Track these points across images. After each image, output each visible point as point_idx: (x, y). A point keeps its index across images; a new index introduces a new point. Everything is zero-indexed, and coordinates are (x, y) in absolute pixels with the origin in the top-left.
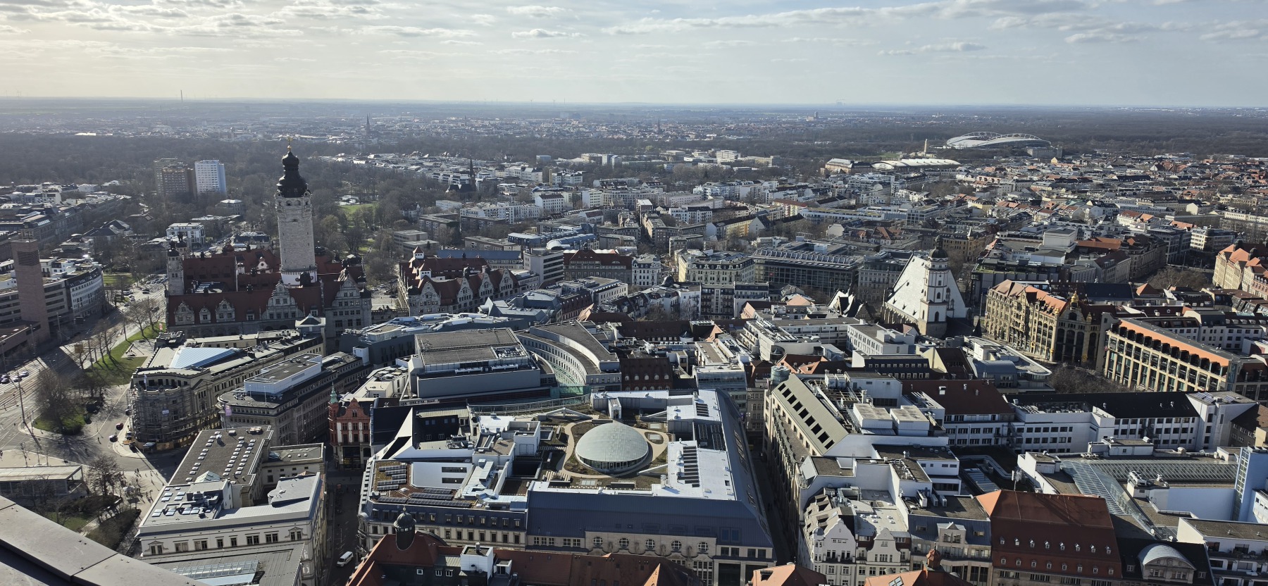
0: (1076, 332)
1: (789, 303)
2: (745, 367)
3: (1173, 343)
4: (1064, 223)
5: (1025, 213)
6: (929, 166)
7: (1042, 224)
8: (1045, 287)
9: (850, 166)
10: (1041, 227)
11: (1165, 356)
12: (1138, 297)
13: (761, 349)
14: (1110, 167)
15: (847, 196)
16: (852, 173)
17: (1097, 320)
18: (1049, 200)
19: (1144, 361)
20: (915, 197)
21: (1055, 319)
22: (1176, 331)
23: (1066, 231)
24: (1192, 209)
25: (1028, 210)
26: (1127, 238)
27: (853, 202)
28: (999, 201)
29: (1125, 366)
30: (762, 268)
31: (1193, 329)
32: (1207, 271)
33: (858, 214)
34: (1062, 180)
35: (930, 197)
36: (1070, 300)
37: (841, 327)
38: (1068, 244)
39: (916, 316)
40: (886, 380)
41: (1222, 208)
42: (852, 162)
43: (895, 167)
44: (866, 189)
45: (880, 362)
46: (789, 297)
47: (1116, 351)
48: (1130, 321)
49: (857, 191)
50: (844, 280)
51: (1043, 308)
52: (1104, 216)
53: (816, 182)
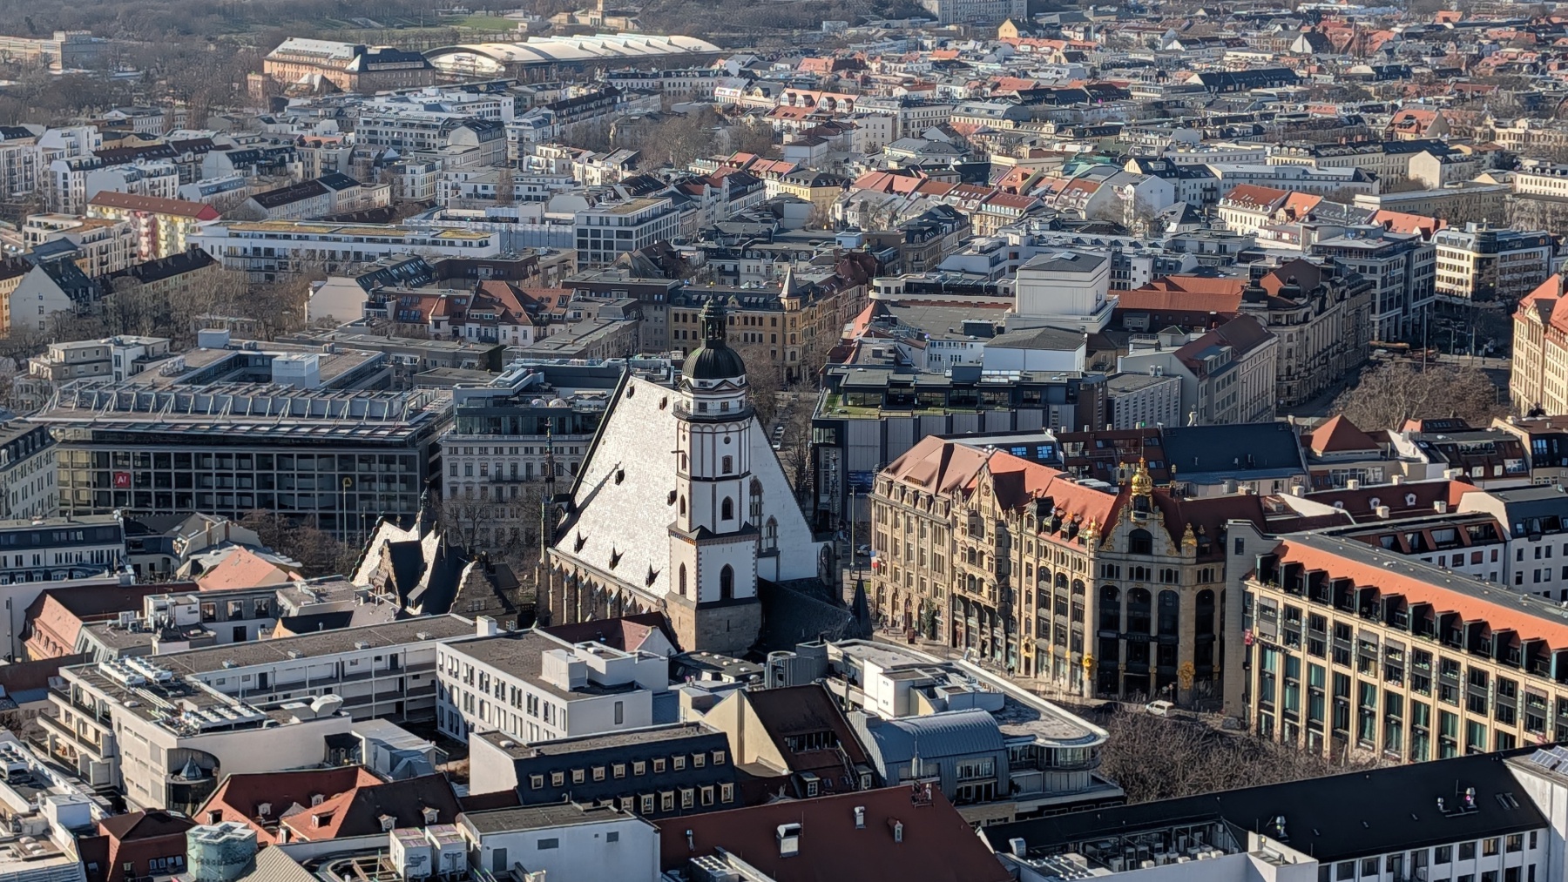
0: (1155, 588)
1: (207, 584)
2: (81, 846)
3: (1443, 600)
4: (1068, 236)
5: (946, 209)
6: (621, 60)
7: (1003, 244)
8: (1044, 452)
9: (355, 65)
10: (1002, 252)
11: (1424, 644)
12: (1319, 462)
13: (128, 767)
14: (1176, 45)
15: (358, 173)
16: (365, 91)
17: (1213, 549)
18: (1011, 161)
19: (1364, 666)
20: (595, 171)
21: (1087, 554)
22: (1442, 560)
23: (1080, 263)
24: (1425, 168)
25: (954, 200)
26: (1257, 274)
27: (382, 196)
28: (861, 172)
29: (1310, 690)
30: (83, 457)
31: (1487, 550)
32: (1492, 363)
33: (408, 236)
34: (1038, 94)
35: (642, 169)
36: (1125, 489)
37: (411, 653)
38: (1090, 305)
39: (661, 588)
40: (603, 827)
41: (1507, 162)
42: (360, 51)
43: (508, 64)
44: (422, 146)
45: (567, 762)
46: (206, 561)
47: (1280, 642)
48: (1311, 542)
49: (391, 153)
50: (389, 480)
51: (1048, 522)
52: (1180, 208)
53: (241, 126)
